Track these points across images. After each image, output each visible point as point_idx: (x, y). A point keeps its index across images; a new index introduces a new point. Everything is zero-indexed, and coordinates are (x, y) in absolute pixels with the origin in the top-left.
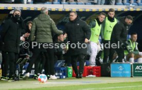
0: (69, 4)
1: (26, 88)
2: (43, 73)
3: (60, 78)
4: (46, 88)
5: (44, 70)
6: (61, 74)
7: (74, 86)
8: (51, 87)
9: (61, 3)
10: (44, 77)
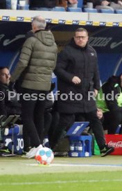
0: (100, 11)
1: (12, 174)
2: (46, 145)
3: (79, 156)
4: (51, 174)
5: (47, 140)
6: (81, 148)
7: (106, 172)
8: (60, 174)
9: (83, 11)
10: (47, 153)
